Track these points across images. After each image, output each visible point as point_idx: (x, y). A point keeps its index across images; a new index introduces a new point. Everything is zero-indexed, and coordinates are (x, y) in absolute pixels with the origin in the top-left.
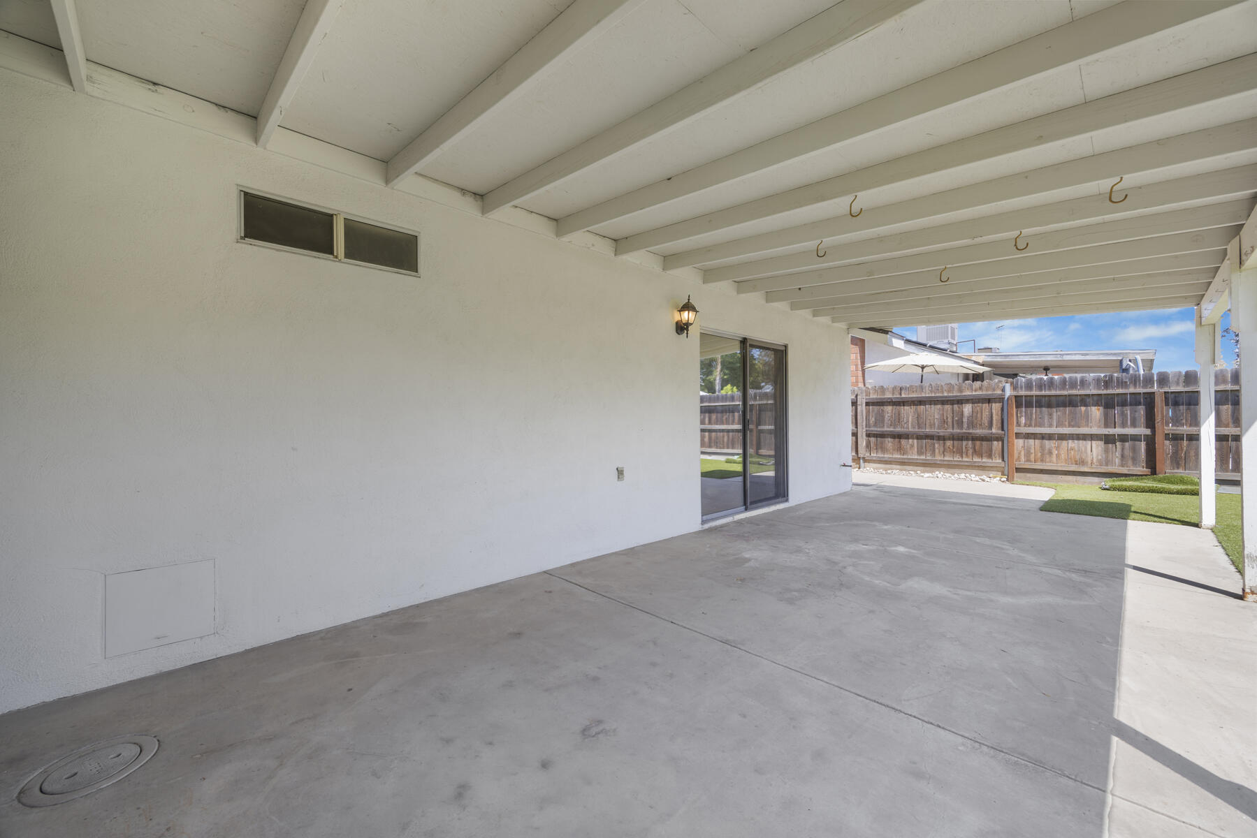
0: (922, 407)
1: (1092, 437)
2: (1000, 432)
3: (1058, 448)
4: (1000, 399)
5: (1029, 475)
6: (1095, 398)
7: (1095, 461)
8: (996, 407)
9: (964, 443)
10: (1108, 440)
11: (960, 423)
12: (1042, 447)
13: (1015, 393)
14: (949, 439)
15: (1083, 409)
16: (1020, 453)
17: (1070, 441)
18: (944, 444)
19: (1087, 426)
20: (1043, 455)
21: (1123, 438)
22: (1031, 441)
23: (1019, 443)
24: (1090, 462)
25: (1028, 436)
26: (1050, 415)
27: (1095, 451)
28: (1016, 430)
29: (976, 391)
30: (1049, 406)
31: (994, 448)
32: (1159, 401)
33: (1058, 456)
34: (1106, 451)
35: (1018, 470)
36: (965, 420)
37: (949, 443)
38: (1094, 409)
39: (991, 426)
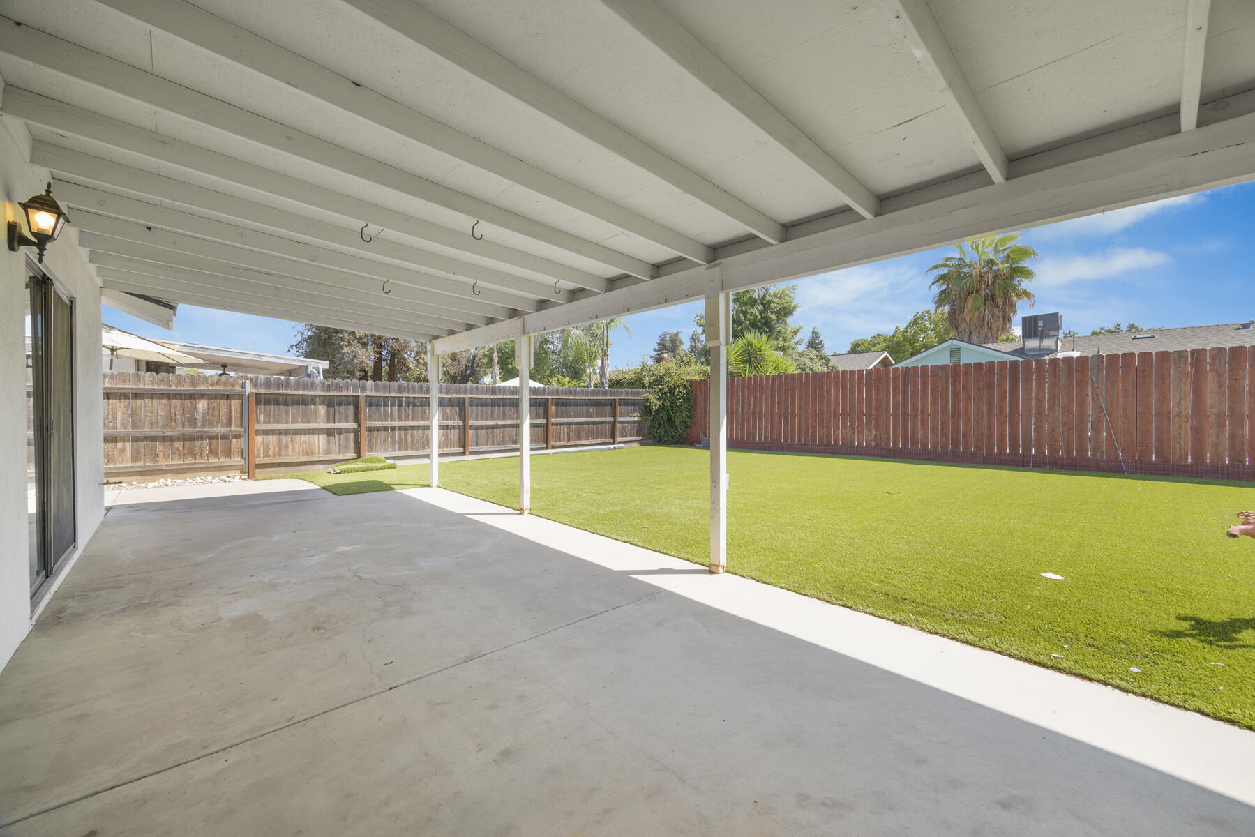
0: (139, 401)
1: (320, 431)
2: (239, 429)
3: (292, 441)
4: (240, 396)
5: (267, 470)
6: (322, 398)
7: (321, 451)
8: (235, 404)
9: (198, 443)
10: (330, 433)
11: (192, 422)
12: (280, 442)
13: (254, 391)
14: (178, 439)
15: (313, 407)
16: (259, 450)
17: (303, 436)
18: (172, 445)
19: (315, 421)
20: (280, 449)
21: (340, 431)
22: (270, 437)
23: (259, 439)
24: (317, 452)
25: (266, 432)
26: (287, 412)
27: (320, 441)
28: (257, 427)
29: (212, 385)
30: (286, 404)
31: (233, 446)
32: (362, 403)
33: (293, 449)
34: (329, 442)
35: (258, 466)
36: (199, 417)
37: (178, 444)
38: (321, 407)
39: (229, 424)
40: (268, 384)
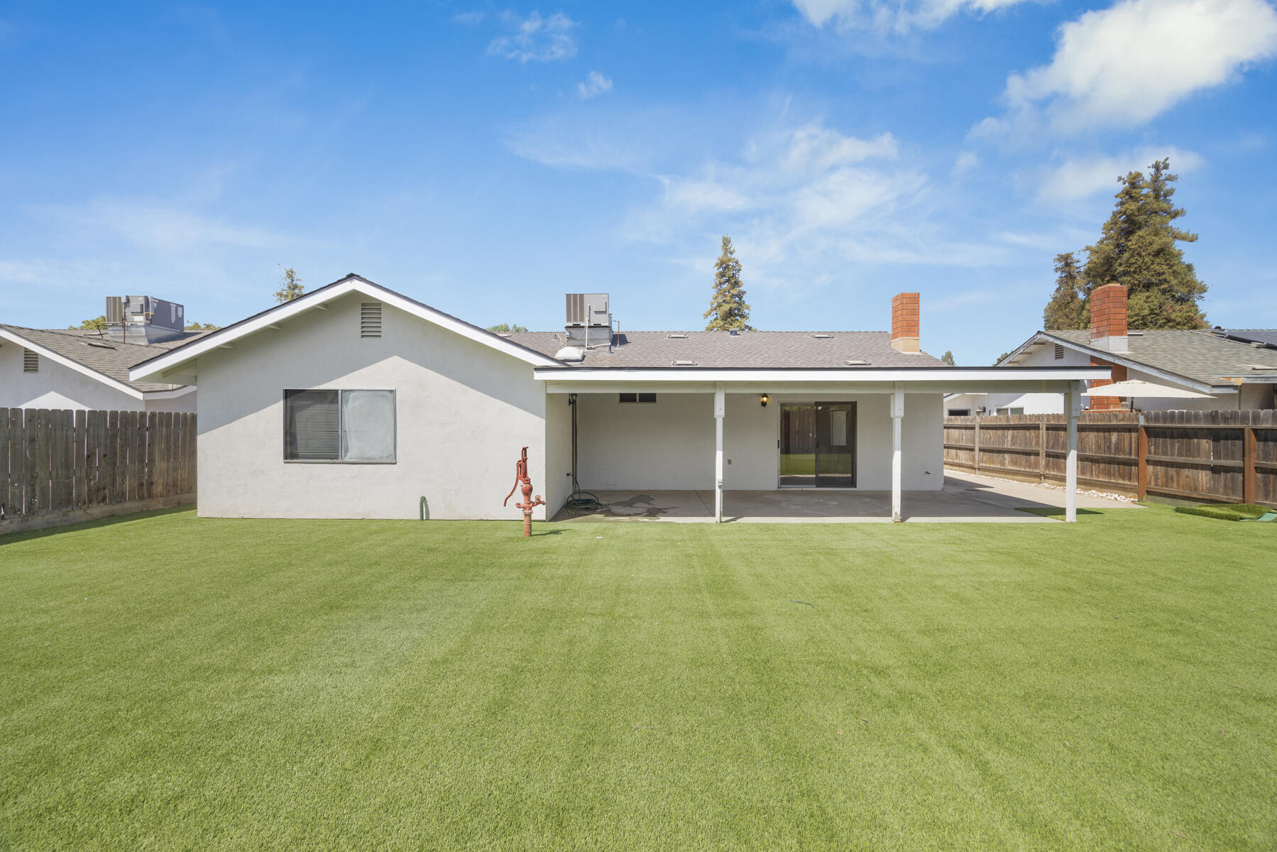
0: (1084, 433)
1: (1203, 467)
2: (1137, 458)
3: (1178, 474)
4: (1137, 429)
5: (1157, 498)
6: (1205, 431)
7: (1204, 488)
8: (1134, 436)
9: (1112, 466)
10: (1215, 470)
11: (1109, 449)
12: (1167, 473)
13: (1146, 424)
14: (1102, 462)
15: (1196, 440)
16: (1150, 478)
17: (1187, 470)
18: (1099, 466)
19: (1199, 456)
20: (1167, 480)
21: (1227, 469)
22: (1159, 468)
23: (1150, 468)
24: (1201, 489)
25: (1156, 463)
26: (1172, 445)
27: (1204, 477)
28: (1148, 457)
29: (1120, 421)
30: (1172, 437)
31: (1133, 472)
32: (1249, 436)
33: (1178, 482)
34: (1213, 480)
35: (1149, 493)
36: (1113, 446)
37: (1102, 466)
38: (1204, 441)
39: (1130, 454)
40: (1156, 418)
